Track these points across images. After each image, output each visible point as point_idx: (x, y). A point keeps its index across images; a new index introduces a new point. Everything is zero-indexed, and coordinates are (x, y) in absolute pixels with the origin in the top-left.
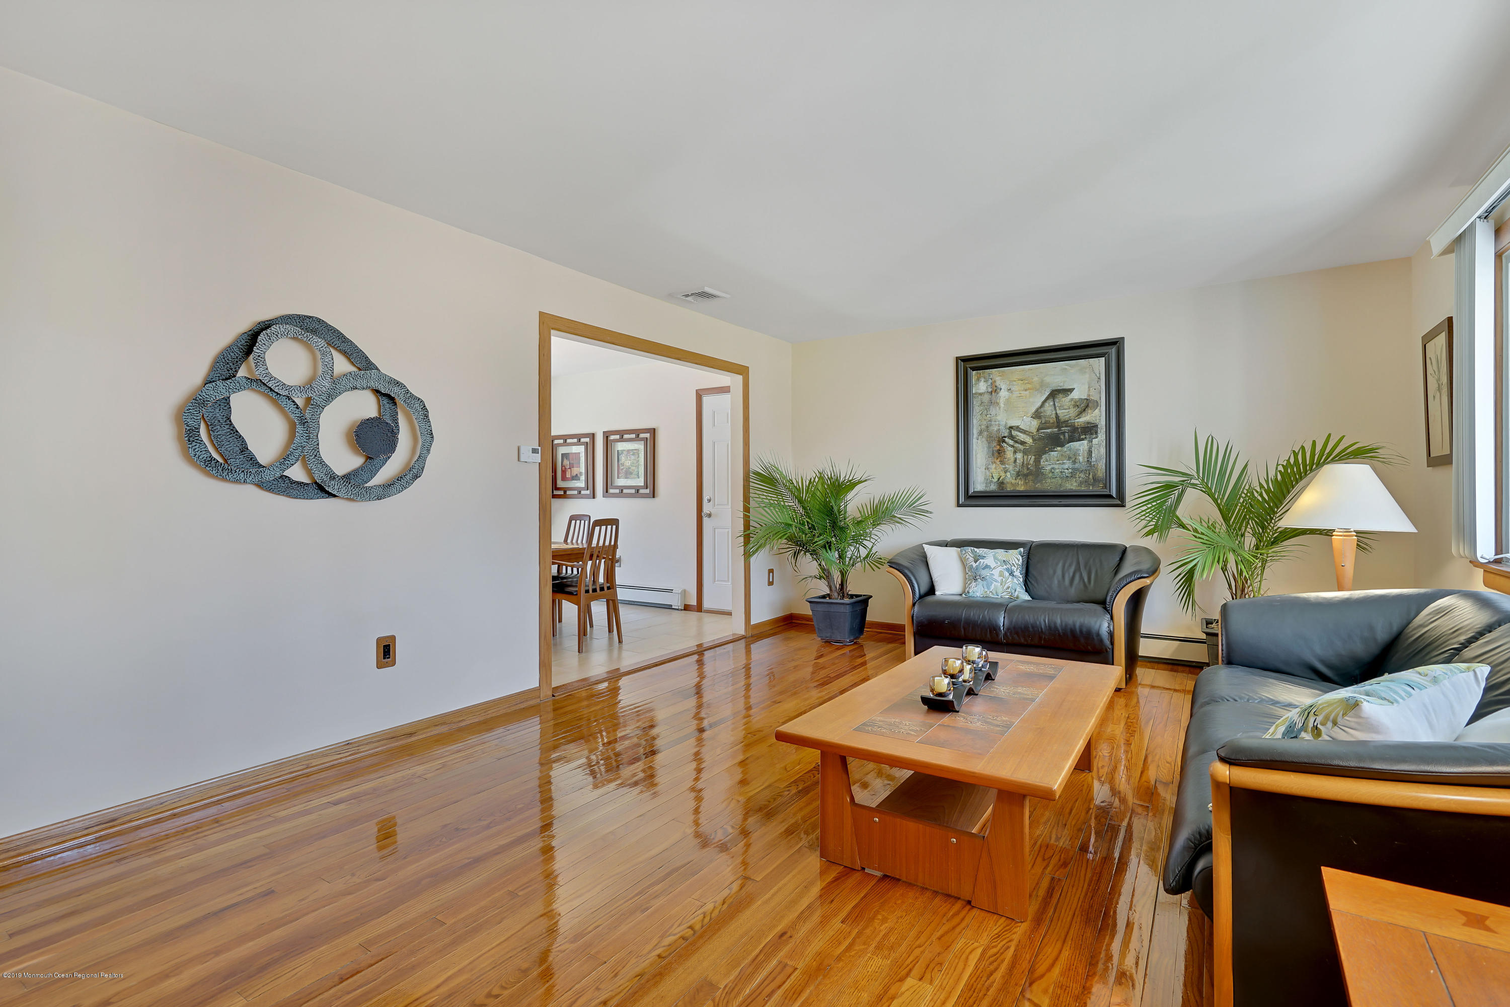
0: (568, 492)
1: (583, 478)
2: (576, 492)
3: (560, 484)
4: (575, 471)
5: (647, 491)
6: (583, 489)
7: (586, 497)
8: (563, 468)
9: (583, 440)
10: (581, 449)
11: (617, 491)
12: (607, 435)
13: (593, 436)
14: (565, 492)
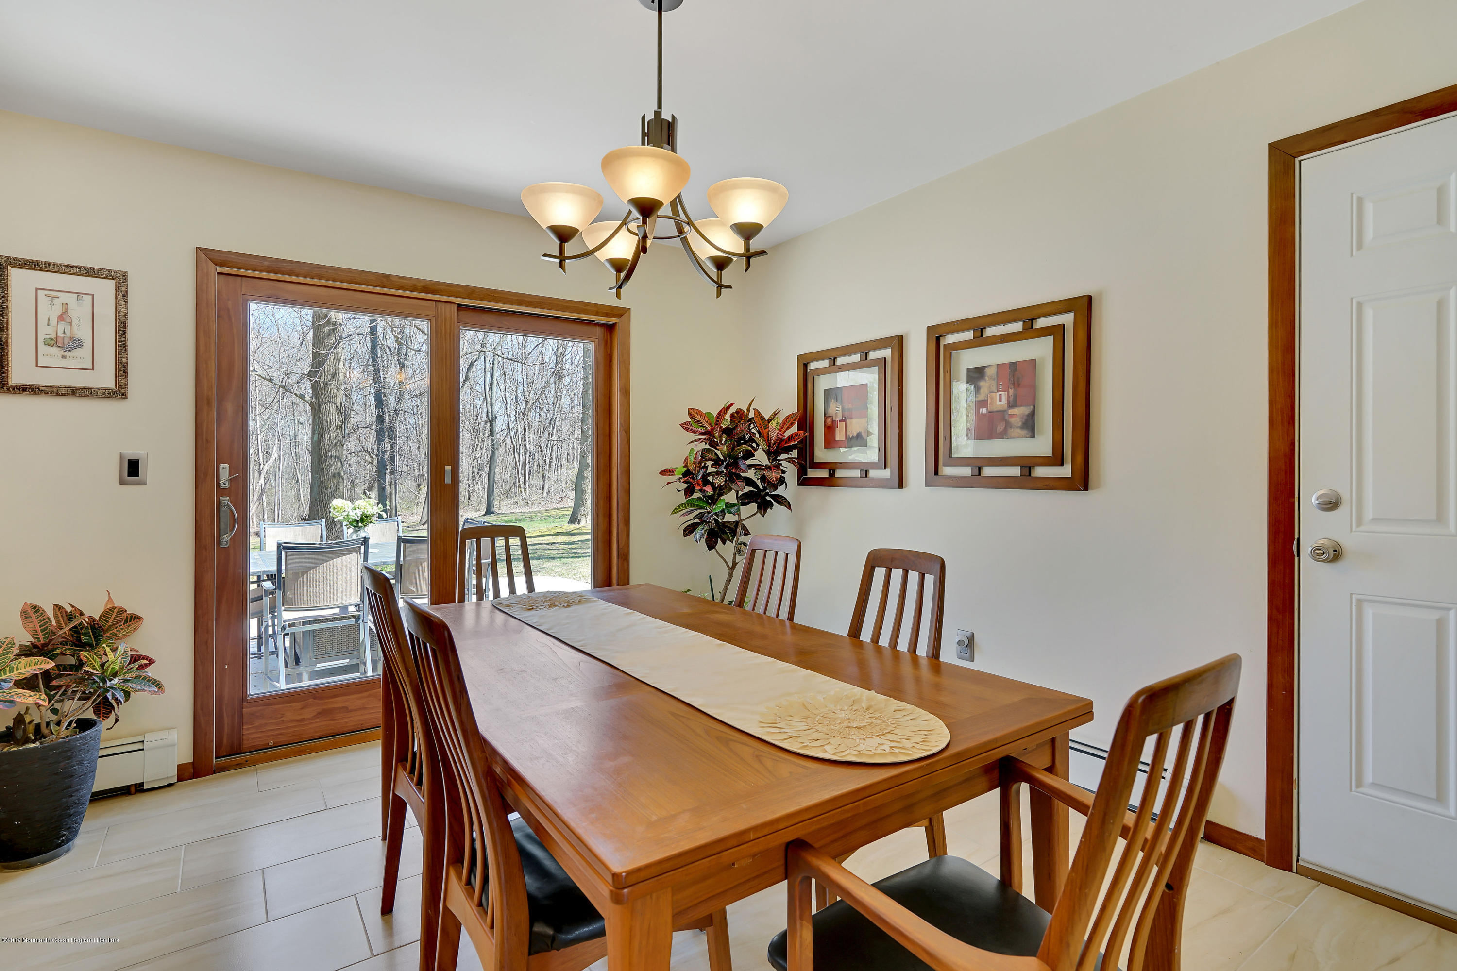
0: (839, 474)
1: (874, 441)
2: (856, 473)
3: (822, 454)
4: (855, 426)
5: (1066, 471)
6: (873, 465)
7: (882, 484)
8: (829, 420)
9: (873, 355)
10: (870, 378)
11: (966, 471)
12: (936, 335)
13: (898, 343)
14: (832, 473)
